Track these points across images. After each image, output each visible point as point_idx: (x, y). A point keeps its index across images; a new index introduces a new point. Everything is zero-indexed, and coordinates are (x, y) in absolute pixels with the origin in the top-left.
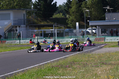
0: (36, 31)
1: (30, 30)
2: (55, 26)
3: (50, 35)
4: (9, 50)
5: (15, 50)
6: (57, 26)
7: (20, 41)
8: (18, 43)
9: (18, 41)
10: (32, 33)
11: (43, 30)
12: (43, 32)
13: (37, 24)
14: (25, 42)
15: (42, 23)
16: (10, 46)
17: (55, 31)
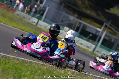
0: (72, 18)
1: (64, 13)
2: (106, 26)
3: (91, 35)
4: (14, 25)
5: (23, 30)
6: (109, 28)
7: (38, 21)
8: (34, 24)
9: (36, 20)
10: (64, 19)
11: (83, 23)
12: (82, 26)
13: (80, 8)
14: (45, 27)
15: (88, 12)
16: (18, 21)
17: (102, 33)
